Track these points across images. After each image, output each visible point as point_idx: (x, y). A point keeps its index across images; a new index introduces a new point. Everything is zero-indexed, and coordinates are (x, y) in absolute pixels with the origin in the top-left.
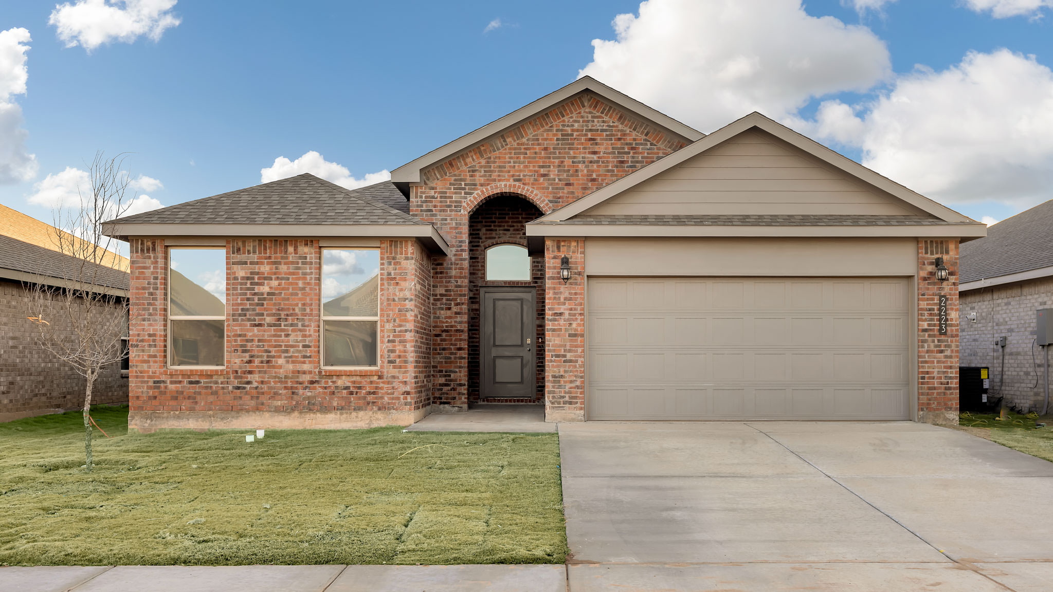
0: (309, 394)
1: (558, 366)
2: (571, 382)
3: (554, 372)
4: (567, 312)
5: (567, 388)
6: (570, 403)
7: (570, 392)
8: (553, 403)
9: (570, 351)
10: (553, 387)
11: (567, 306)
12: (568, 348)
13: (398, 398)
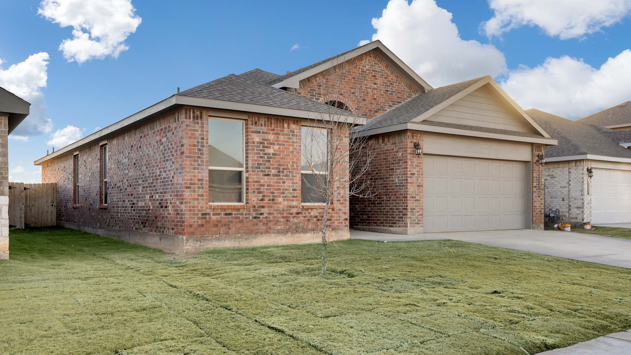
0: (296, 221)
1: (412, 203)
2: (418, 212)
3: (411, 206)
4: (416, 173)
5: (416, 215)
6: (418, 224)
7: (417, 218)
8: (411, 224)
9: (417, 195)
10: (411, 215)
11: (416, 170)
12: (417, 193)
13: (342, 223)
